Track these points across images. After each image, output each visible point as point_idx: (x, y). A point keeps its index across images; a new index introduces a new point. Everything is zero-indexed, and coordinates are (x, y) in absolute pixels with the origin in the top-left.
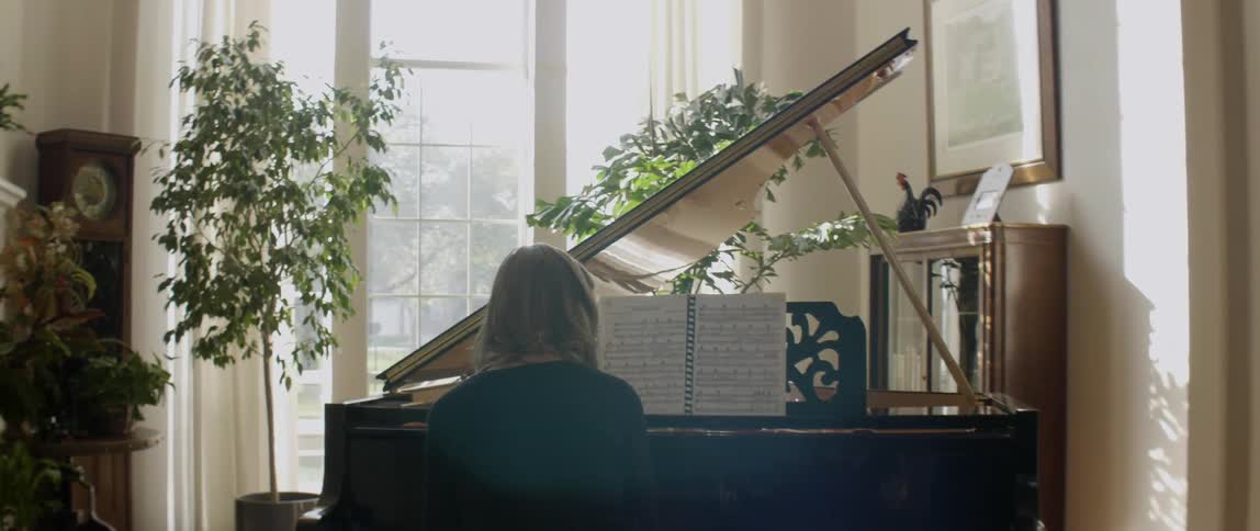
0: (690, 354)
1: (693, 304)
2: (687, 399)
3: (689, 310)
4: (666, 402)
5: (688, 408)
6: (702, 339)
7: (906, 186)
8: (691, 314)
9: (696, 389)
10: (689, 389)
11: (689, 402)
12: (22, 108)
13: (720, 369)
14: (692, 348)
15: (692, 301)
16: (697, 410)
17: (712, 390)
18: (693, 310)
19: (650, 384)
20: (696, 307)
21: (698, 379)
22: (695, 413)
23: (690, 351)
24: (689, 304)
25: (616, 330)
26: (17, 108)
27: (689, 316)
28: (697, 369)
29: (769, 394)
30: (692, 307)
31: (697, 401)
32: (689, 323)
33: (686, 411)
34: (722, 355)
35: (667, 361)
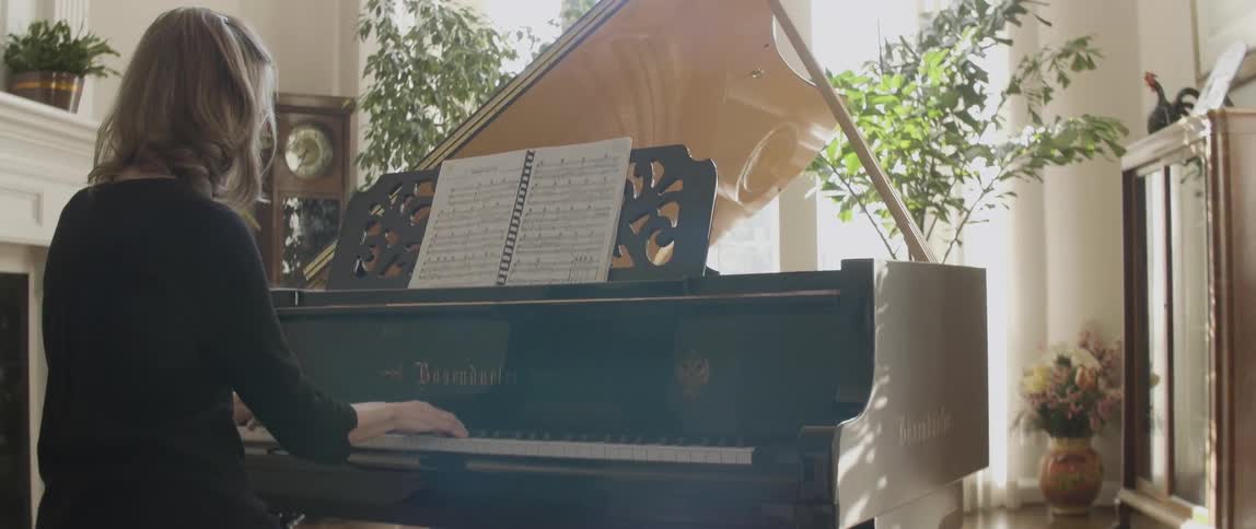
0: (517, 218)
1: (530, 161)
2: (502, 269)
3: (526, 167)
4: (480, 274)
5: (502, 280)
6: (533, 199)
7: (1156, 87)
8: (527, 171)
9: (515, 258)
10: (507, 258)
11: (504, 273)
12: (118, 55)
13: (545, 233)
14: (520, 211)
15: (530, 157)
16: (510, 281)
17: (533, 258)
18: (530, 168)
19: (470, 254)
20: (534, 165)
21: (519, 246)
22: (507, 284)
23: (517, 214)
24: (528, 160)
25: (451, 197)
26: (112, 56)
27: (524, 174)
28: (520, 234)
29: (591, 258)
30: (528, 164)
31: (513, 271)
32: (523, 182)
33: (499, 283)
34: (549, 216)
35: (491, 227)
